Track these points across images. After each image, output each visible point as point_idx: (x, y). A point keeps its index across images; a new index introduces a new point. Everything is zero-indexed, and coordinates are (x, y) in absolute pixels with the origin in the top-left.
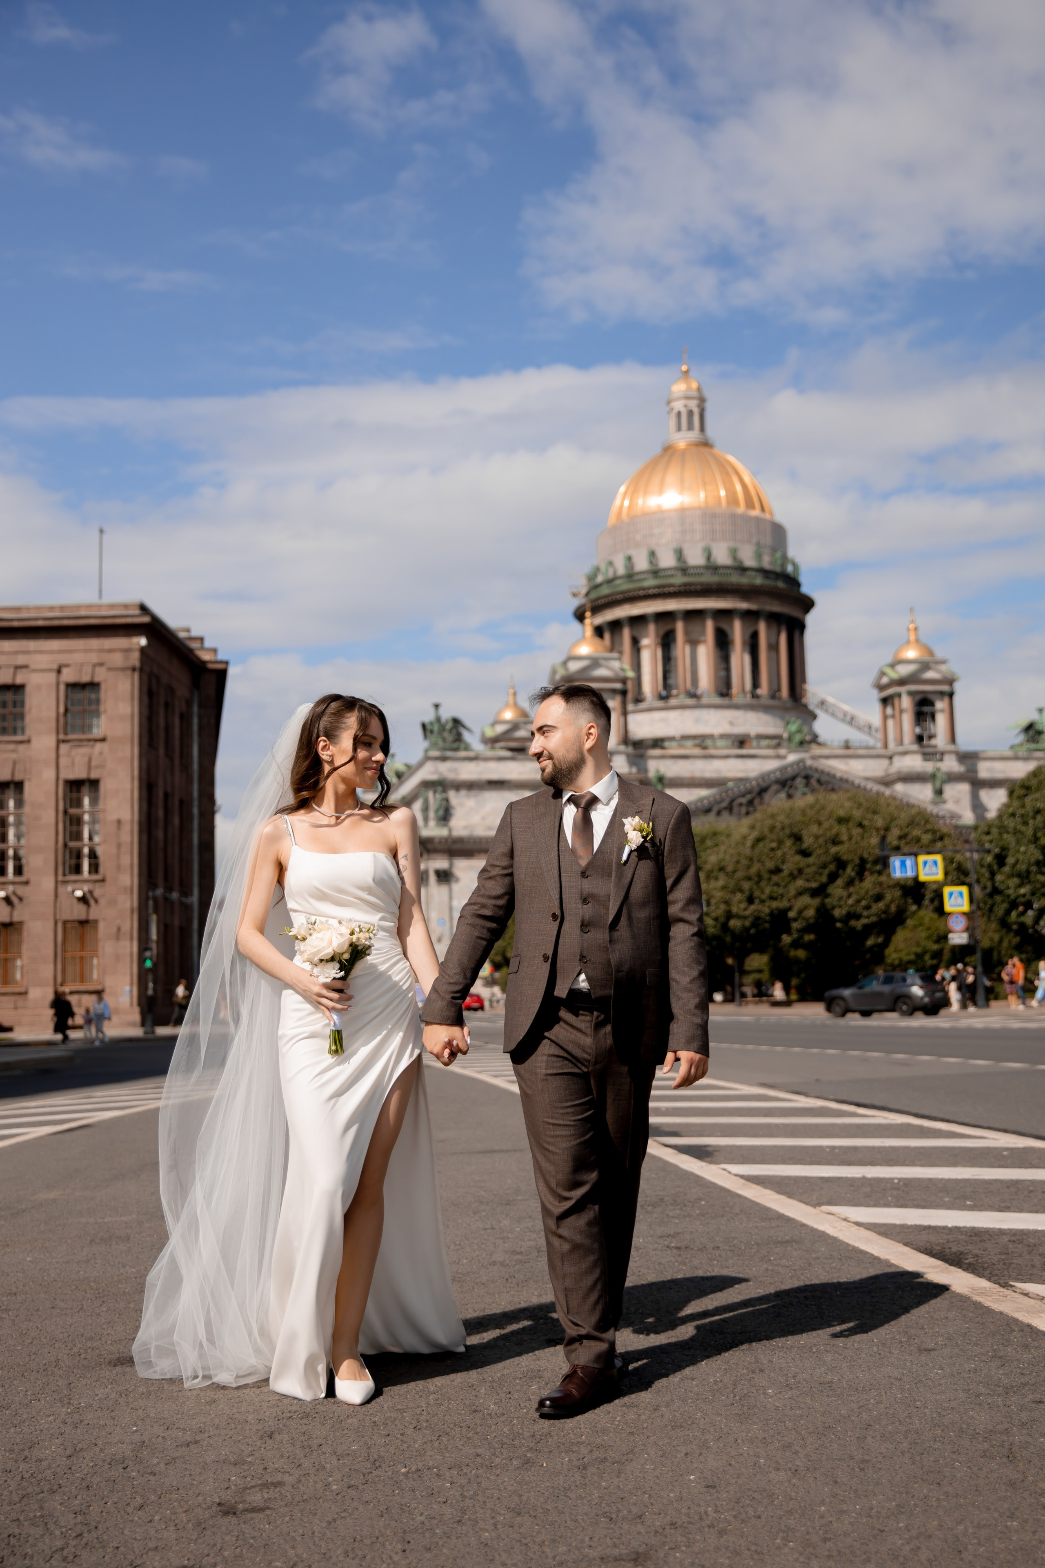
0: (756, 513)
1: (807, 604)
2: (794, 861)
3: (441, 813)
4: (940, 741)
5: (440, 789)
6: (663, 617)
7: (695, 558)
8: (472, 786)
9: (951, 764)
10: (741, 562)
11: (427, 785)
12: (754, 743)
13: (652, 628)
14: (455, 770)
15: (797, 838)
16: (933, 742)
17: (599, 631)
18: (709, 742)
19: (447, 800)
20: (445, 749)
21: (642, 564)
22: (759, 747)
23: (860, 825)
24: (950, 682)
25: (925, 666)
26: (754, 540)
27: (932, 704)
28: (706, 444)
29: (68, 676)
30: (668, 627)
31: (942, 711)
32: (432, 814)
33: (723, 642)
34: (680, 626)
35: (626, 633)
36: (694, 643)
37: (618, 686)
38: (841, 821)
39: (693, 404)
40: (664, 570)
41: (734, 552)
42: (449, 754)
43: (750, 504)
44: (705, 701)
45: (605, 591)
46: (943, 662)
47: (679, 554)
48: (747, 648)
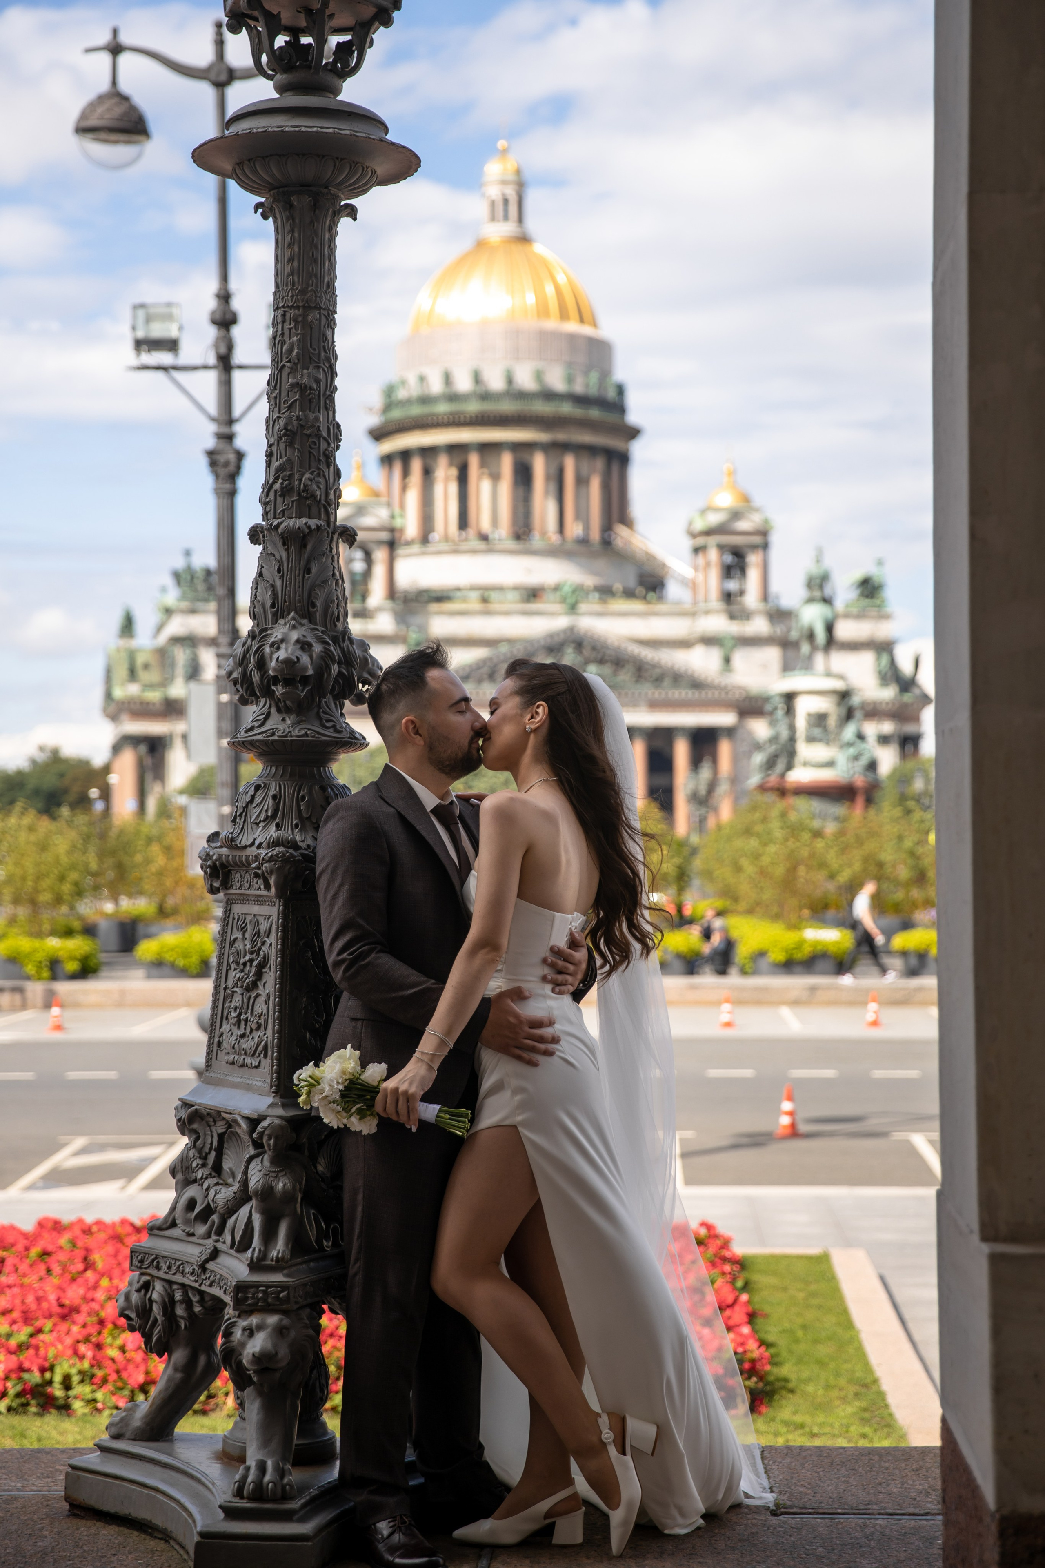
0: (572, 327)
1: (632, 433)
4: (751, 599)
5: (190, 644)
6: (457, 450)
7: (496, 383)
9: (759, 626)
10: (548, 386)
11: (176, 640)
12: (546, 596)
13: (445, 459)
14: (207, 625)
16: (742, 600)
18: (494, 595)
19: (198, 657)
20: (196, 601)
21: (435, 386)
22: (550, 601)
24: (764, 533)
25: (736, 515)
26: (566, 360)
27: (743, 558)
28: (524, 239)
30: (463, 461)
31: (755, 565)
33: (523, 477)
34: (474, 460)
35: (416, 465)
36: (488, 479)
37: (386, 535)
39: (511, 192)
40: (459, 394)
41: (539, 376)
42: (201, 606)
43: (564, 315)
44: (499, 546)
45: (400, 412)
46: (759, 510)
47: (477, 378)
48: (551, 485)
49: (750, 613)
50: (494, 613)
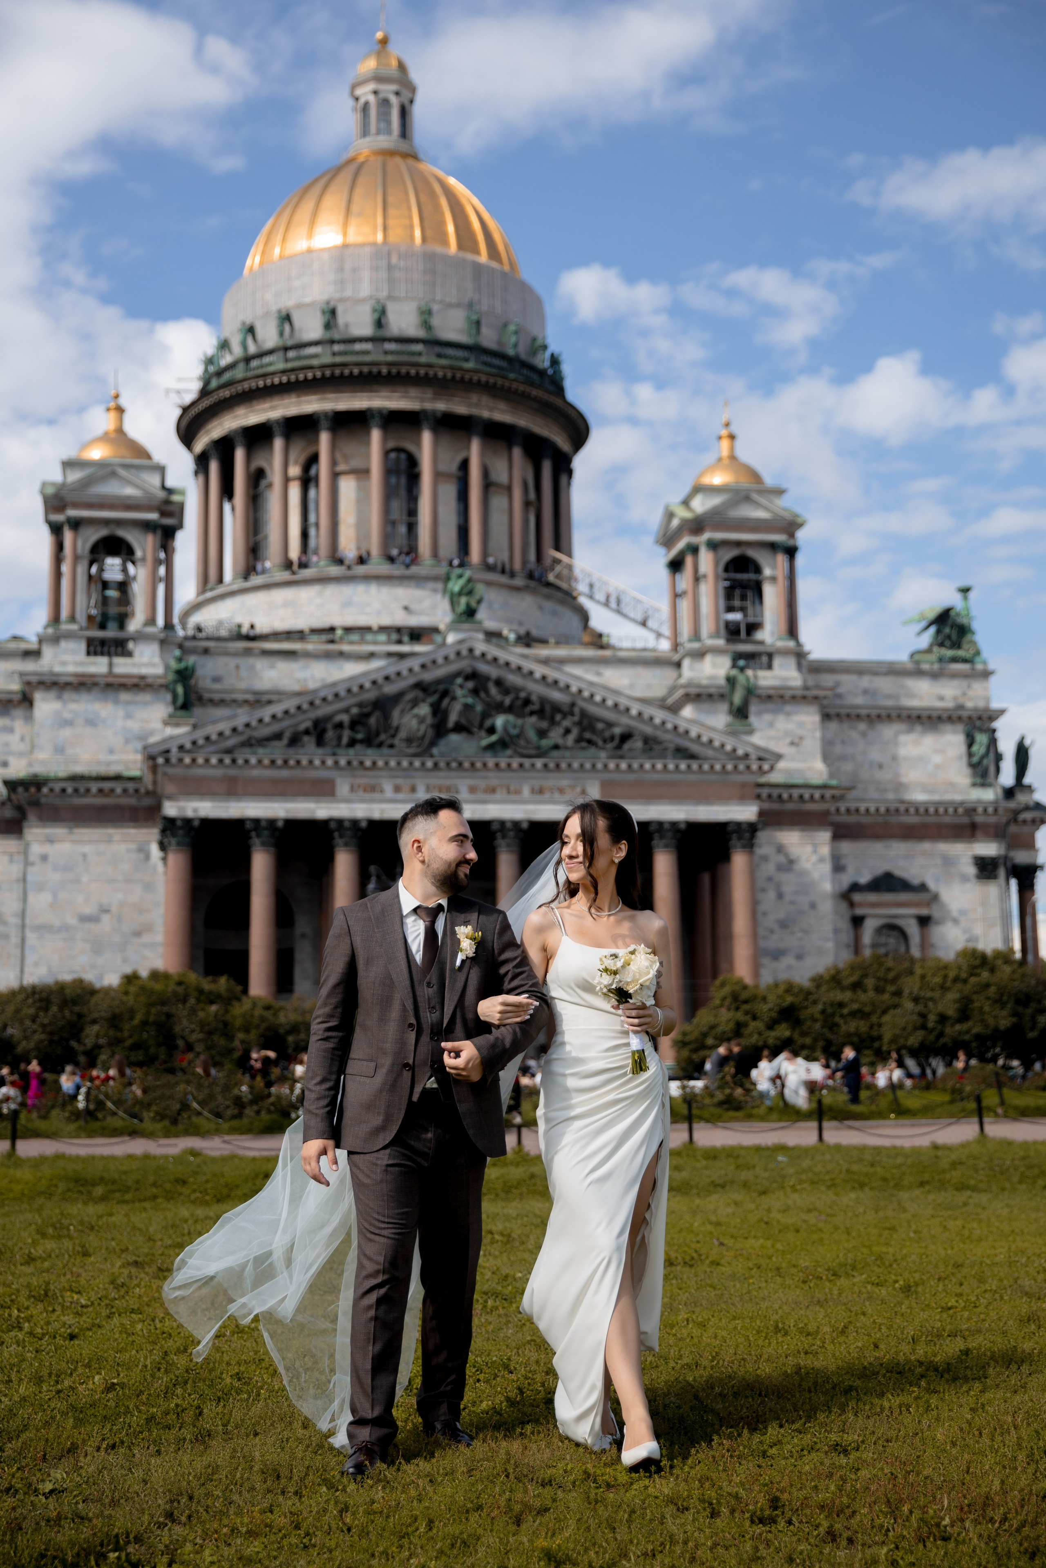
1: (579, 428)
4: (770, 633)
9: (783, 674)
10: (438, 332)
13: (281, 445)
16: (756, 636)
25: (741, 497)
26: (468, 303)
27: (755, 566)
30: (307, 444)
31: (773, 579)
33: (400, 472)
37: (153, 516)
49: (770, 656)
50: (341, 655)
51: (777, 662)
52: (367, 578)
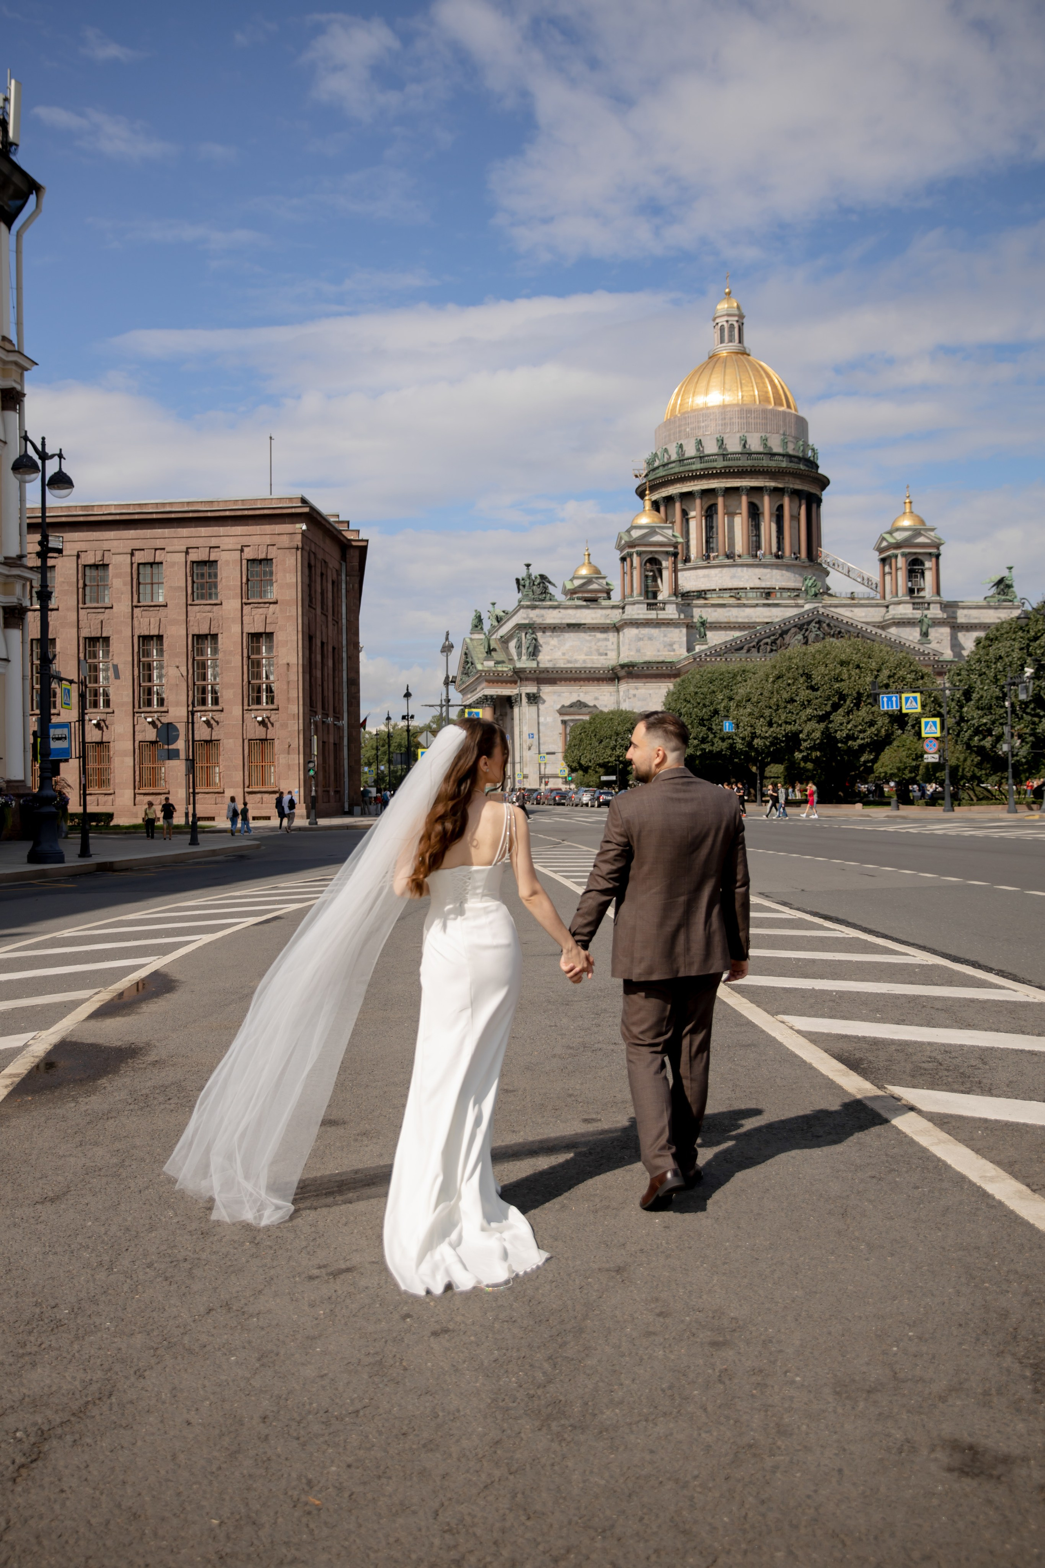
0: (784, 408)
1: (824, 483)
2: (804, 694)
3: (531, 649)
4: (928, 593)
5: (530, 631)
6: (708, 493)
7: (734, 446)
8: (555, 628)
9: (935, 612)
10: (770, 448)
11: (520, 627)
12: (778, 595)
13: (698, 502)
14: (543, 616)
15: (809, 677)
16: (922, 594)
17: (656, 505)
18: (742, 594)
19: (536, 640)
20: (534, 600)
21: (690, 451)
22: (782, 598)
23: (858, 667)
24: (938, 546)
25: (917, 533)
26: (781, 432)
27: (922, 564)
28: (744, 353)
29: (249, 554)
30: (712, 502)
31: (930, 569)
32: (524, 651)
33: (755, 513)
34: (720, 501)
35: (678, 506)
36: (731, 514)
37: (671, 549)
38: (842, 663)
39: (734, 320)
40: (708, 456)
41: (764, 441)
42: (537, 603)
43: (778, 402)
44: (739, 561)
45: (661, 472)
46: (933, 530)
47: (721, 442)
48: (774, 519)
49: (929, 604)
50: (745, 606)
51: (932, 606)
52: (742, 565)
